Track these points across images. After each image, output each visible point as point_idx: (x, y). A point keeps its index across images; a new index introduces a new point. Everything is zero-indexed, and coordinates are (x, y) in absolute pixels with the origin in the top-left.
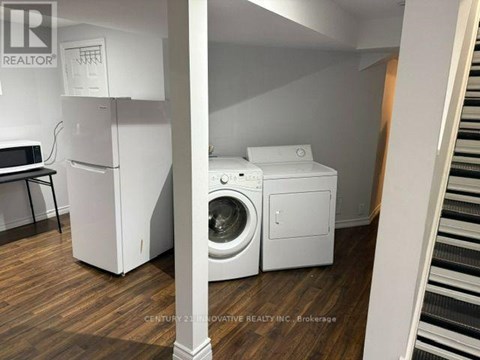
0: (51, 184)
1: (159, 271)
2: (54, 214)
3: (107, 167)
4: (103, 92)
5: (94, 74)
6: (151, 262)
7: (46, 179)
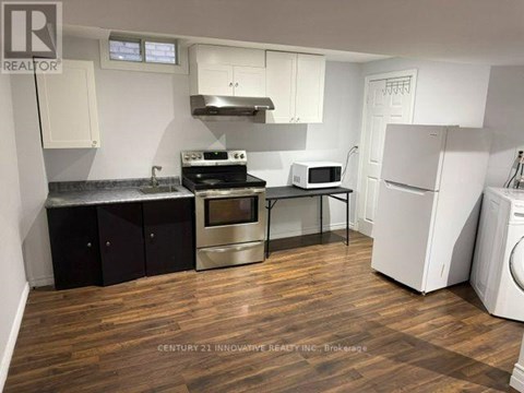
0: (347, 201)
1: (459, 299)
2: (345, 227)
3: (428, 190)
4: (407, 120)
5: (399, 104)
6: (448, 288)
7: (344, 196)
